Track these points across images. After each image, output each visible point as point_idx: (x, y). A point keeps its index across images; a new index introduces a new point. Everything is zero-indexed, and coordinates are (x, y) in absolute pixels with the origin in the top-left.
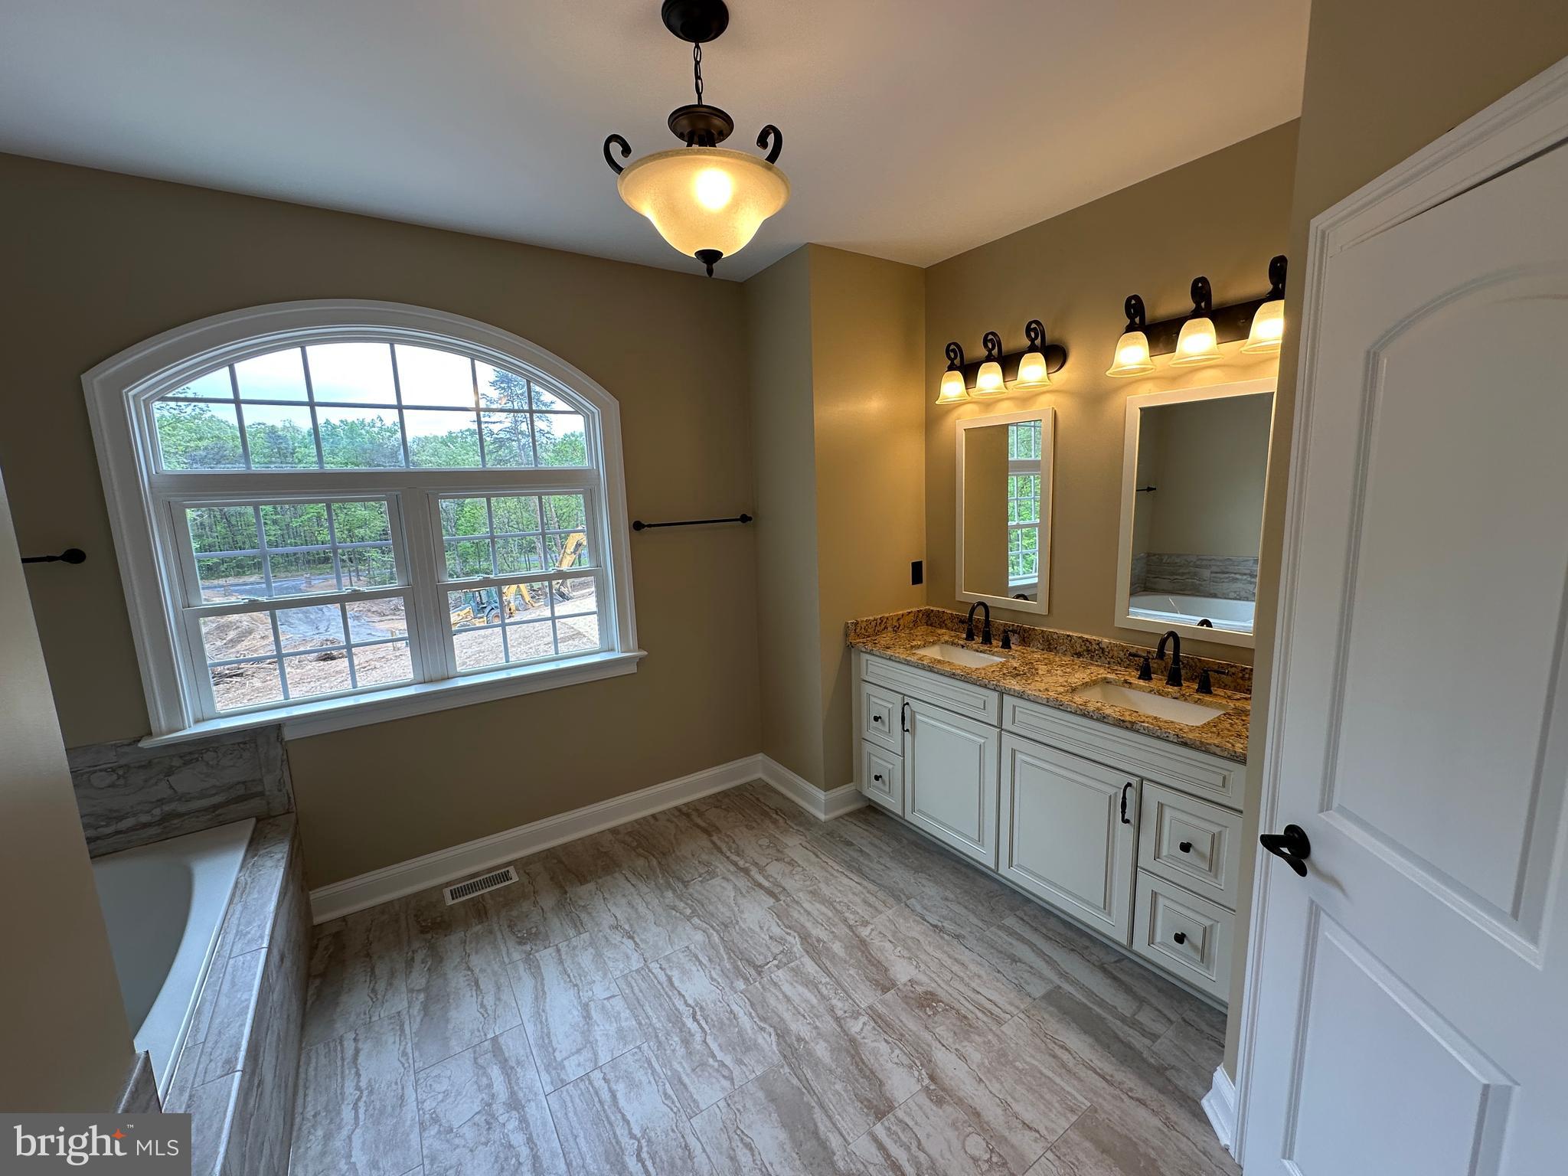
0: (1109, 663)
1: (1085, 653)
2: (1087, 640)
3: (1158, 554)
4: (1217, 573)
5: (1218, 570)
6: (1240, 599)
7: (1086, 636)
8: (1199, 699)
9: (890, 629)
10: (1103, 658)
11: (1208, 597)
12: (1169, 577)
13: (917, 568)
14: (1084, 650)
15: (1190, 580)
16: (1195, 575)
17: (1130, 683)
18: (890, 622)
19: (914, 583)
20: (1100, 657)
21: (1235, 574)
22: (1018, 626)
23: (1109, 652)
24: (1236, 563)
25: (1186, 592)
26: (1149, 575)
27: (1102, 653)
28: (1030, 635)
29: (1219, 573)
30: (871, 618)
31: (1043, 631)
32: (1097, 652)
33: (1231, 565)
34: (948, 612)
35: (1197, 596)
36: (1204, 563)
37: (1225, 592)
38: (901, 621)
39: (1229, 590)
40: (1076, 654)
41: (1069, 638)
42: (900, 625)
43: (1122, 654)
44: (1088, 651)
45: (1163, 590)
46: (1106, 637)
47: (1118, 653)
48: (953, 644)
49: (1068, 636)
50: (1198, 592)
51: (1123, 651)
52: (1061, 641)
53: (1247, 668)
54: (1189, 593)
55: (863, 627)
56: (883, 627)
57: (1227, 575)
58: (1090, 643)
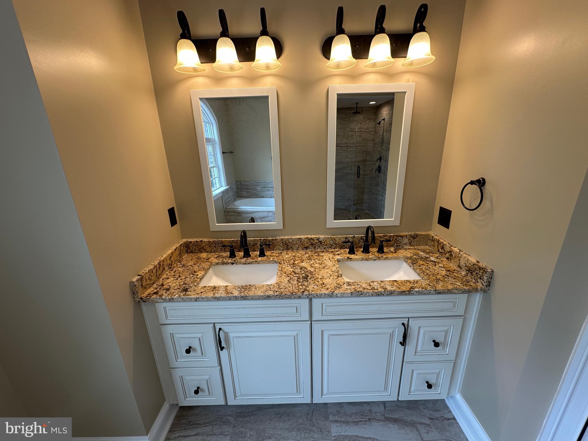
0: (325, 248)
1: (310, 246)
2: (311, 239)
3: (240, 181)
4: (262, 188)
5: (263, 187)
6: (272, 198)
7: (310, 236)
8: (386, 257)
9: (167, 268)
10: (321, 247)
11: (261, 198)
12: (245, 191)
13: (171, 212)
14: (310, 245)
15: (254, 192)
16: (255, 189)
17: (351, 259)
18: (165, 263)
19: (172, 225)
20: (319, 246)
21: (269, 188)
22: (264, 239)
23: (324, 243)
24: (268, 184)
25: (253, 197)
26: (238, 190)
27: (321, 243)
28: (273, 243)
29: (263, 188)
30: (151, 267)
31: (282, 239)
32: (317, 244)
33: (267, 184)
34: (206, 240)
35: (258, 198)
36: (257, 184)
37: (266, 195)
38: (172, 258)
39: (268, 195)
40: (305, 248)
41: (300, 240)
42: (172, 262)
43: (332, 242)
44: (312, 244)
45: (245, 196)
46: (322, 234)
47: (330, 242)
48: (223, 263)
49: (299, 239)
50: (258, 196)
51: (332, 240)
52: (295, 242)
53: (392, 235)
54: (254, 197)
55: (147, 278)
56: (161, 269)
57: (266, 189)
58: (313, 240)
